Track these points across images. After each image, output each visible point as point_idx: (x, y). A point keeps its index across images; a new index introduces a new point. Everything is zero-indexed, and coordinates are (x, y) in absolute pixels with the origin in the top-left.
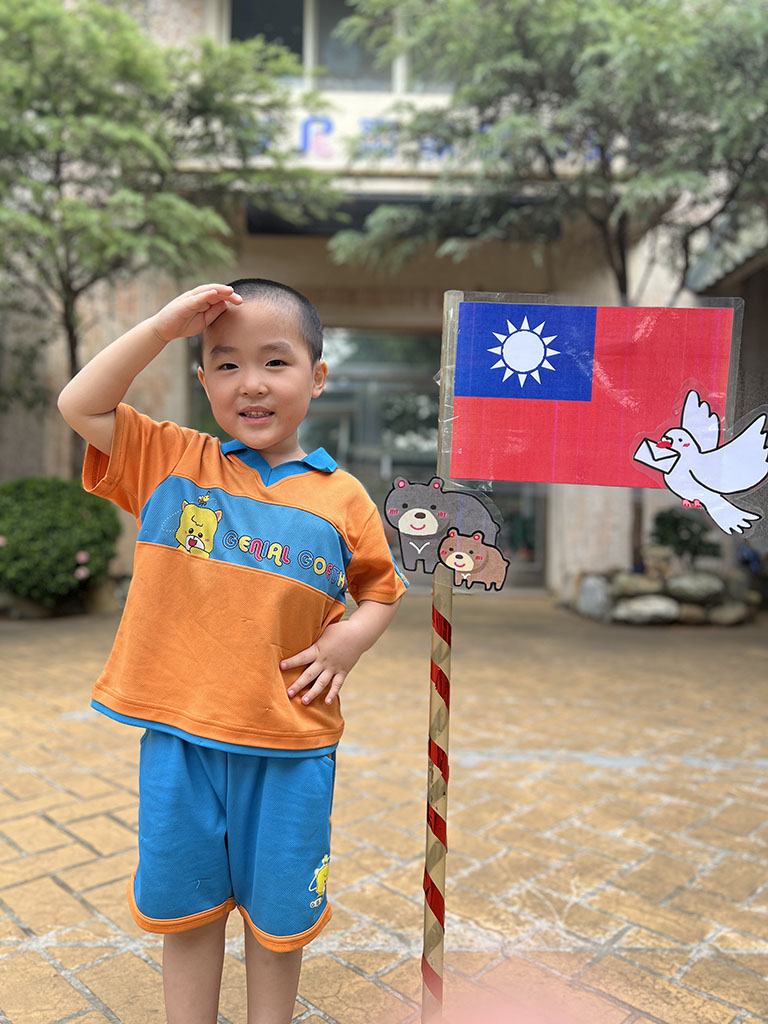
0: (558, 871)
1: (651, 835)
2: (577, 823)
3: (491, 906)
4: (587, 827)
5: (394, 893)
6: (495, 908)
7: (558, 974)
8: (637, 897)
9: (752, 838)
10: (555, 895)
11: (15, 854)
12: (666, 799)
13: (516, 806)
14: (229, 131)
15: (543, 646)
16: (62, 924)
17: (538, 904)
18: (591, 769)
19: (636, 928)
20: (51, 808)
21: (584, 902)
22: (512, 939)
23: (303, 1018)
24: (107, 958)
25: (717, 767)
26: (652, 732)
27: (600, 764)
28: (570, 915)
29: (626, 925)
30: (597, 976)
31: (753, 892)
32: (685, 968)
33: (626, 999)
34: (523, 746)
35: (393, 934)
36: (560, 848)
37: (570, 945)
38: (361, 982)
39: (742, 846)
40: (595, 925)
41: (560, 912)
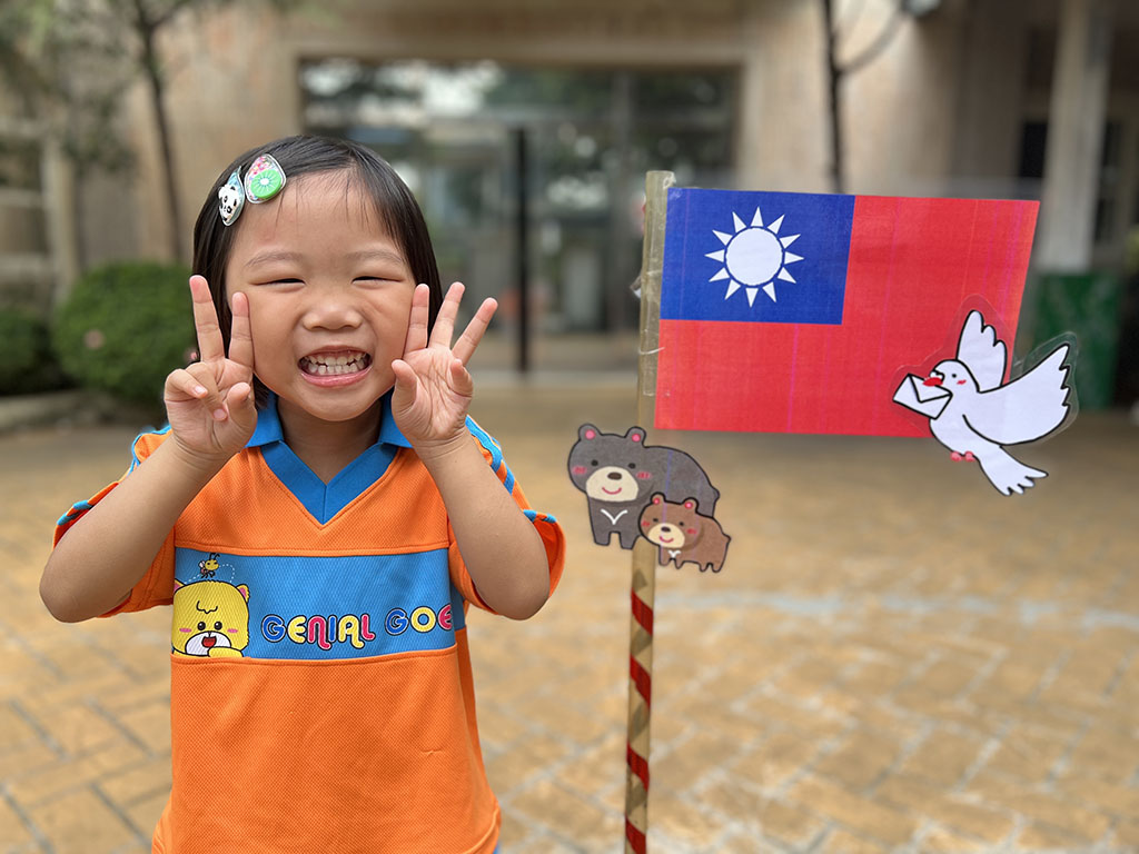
0: (750, 756)
1: (852, 703)
2: (769, 690)
5: (571, 792)
6: (683, 808)
9: (959, 704)
12: (867, 655)
13: (702, 670)
17: (734, 801)
18: (783, 617)
21: (781, 796)
26: (847, 565)
27: (792, 610)
28: (766, 814)
31: (960, 773)
36: (753, 725)
39: (950, 715)
40: (792, 824)
41: (754, 810)
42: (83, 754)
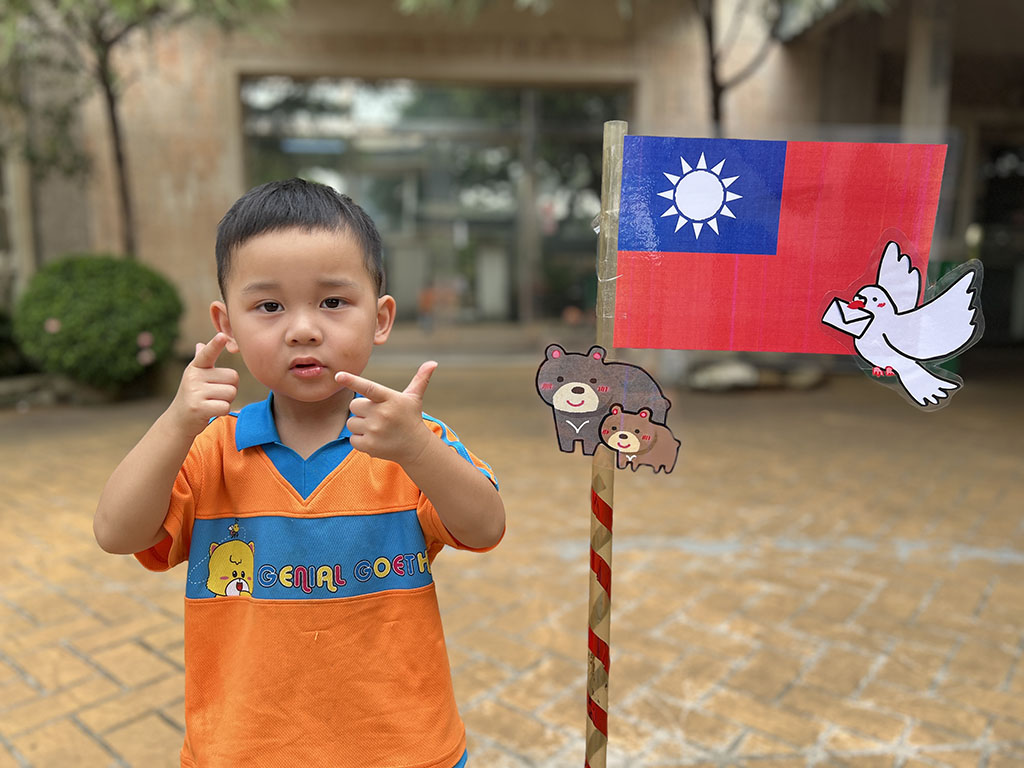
1: (755, 628)
2: (682, 618)
4: (693, 624)
8: (750, 698)
12: (765, 588)
17: (655, 713)
19: (752, 733)
21: (699, 708)
27: (698, 551)
28: (688, 722)
29: (742, 730)
35: (517, 756)
36: (670, 648)
37: (691, 756)
40: (712, 731)
41: (677, 720)
42: (60, 689)
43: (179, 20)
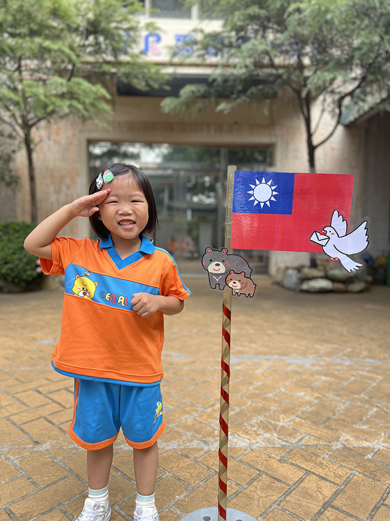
0: (274, 412)
1: (317, 395)
2: (283, 390)
3: (244, 428)
4: (287, 392)
5: (201, 423)
6: (246, 429)
7: (274, 456)
8: (310, 423)
9: (362, 395)
10: (273, 422)
11: (26, 408)
12: (324, 378)
13: (255, 382)
14: (108, 42)
15: (266, 304)
16: (52, 439)
17: (265, 427)
18: (290, 364)
19: (309, 436)
20: (39, 387)
21: (286, 425)
22: (254, 442)
23: (164, 477)
24: (74, 453)
25: (348, 363)
26: (318, 346)
27: (294, 362)
28: (280, 431)
29: (304, 435)
30: (291, 457)
31: (361, 420)
32: (330, 453)
33: (304, 467)
34: (258, 353)
35: (201, 441)
36: (276, 401)
37: (279, 444)
38: (188, 462)
39: (358, 399)
40: (290, 435)
41: (275, 430)
43: (62, 117)
